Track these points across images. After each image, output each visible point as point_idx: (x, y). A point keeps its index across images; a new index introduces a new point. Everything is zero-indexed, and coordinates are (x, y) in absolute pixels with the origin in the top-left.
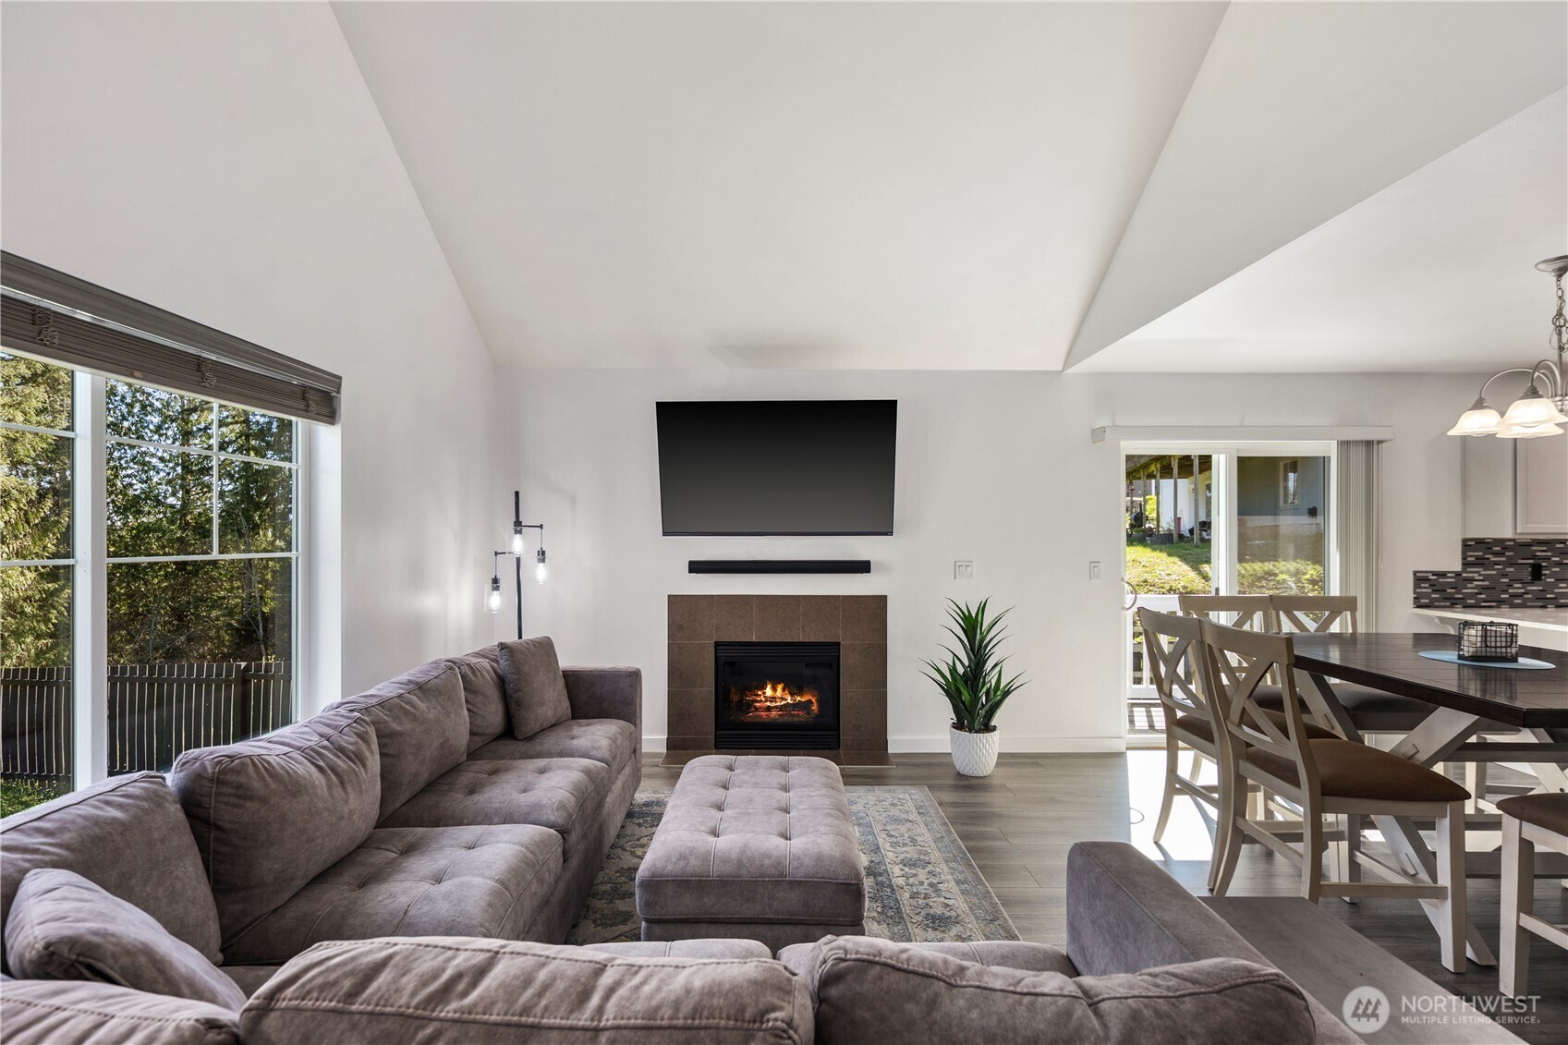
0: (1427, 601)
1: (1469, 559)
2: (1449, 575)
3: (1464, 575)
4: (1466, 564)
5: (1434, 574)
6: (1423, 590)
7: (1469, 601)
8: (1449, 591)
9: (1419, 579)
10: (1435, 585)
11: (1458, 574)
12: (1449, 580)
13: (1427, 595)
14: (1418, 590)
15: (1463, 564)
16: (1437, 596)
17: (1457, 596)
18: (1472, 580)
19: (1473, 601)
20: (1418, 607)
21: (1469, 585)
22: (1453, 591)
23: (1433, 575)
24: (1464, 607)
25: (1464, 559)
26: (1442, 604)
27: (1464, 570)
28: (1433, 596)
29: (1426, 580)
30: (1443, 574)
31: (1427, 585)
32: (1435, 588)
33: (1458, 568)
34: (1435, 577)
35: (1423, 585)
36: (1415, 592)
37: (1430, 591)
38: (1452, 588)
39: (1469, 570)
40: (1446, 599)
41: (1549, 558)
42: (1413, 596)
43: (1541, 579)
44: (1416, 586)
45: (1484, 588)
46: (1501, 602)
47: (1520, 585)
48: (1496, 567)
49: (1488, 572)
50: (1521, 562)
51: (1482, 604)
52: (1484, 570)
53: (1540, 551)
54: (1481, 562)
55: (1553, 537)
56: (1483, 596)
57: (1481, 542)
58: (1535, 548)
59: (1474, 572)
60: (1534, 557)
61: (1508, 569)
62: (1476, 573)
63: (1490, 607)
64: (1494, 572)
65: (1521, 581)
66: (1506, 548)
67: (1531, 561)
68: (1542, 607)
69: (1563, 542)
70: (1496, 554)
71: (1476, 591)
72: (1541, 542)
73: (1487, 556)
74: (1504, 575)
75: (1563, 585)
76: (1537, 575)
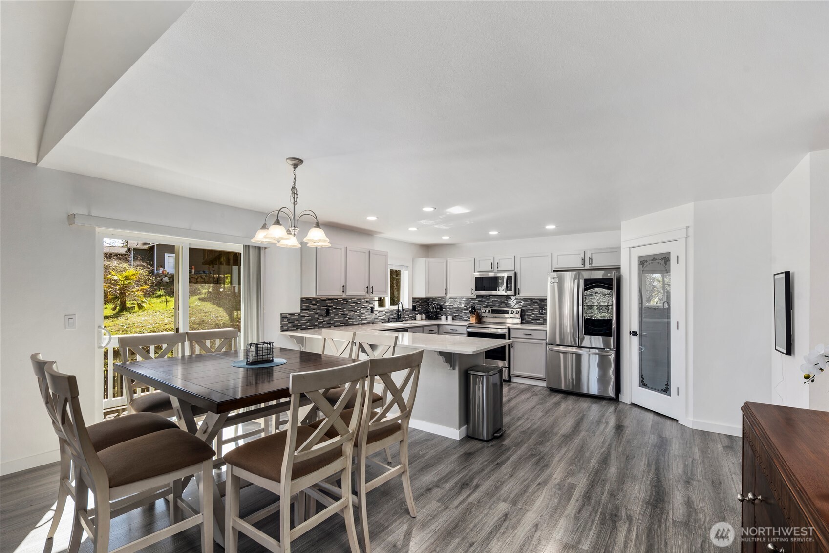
0: (286, 328)
1: (303, 307)
2: (295, 315)
3: (301, 314)
4: (302, 309)
5: (290, 314)
6: (285, 323)
7: (302, 327)
9: (283, 317)
11: (299, 314)
12: (295, 317)
13: (286, 325)
14: (283, 323)
15: (301, 309)
16: (290, 325)
17: (299, 324)
18: (304, 317)
19: (305, 326)
20: (282, 331)
21: (303, 319)
24: (301, 329)
25: (301, 307)
26: (292, 328)
27: (301, 312)
28: (288, 325)
29: (286, 317)
30: (293, 315)
31: (286, 320)
32: (290, 321)
33: (299, 311)
34: (290, 316)
35: (284, 320)
36: (281, 324)
37: (288, 323)
38: (296, 321)
39: (303, 312)
40: (294, 326)
41: (331, 306)
42: (280, 326)
43: (329, 315)
44: (282, 321)
45: (309, 320)
46: (315, 326)
47: (322, 318)
48: (314, 310)
49: (310, 313)
50: (322, 308)
51: (308, 327)
52: (309, 312)
53: (329, 303)
54: (308, 309)
55: (333, 297)
56: (308, 324)
57: (308, 299)
58: (327, 302)
59: (304, 314)
60: (327, 306)
61: (318, 311)
62: (306, 313)
63: (311, 328)
64: (313, 313)
65: (322, 316)
66: (317, 302)
67: (326, 307)
68: (329, 327)
69: (337, 299)
70: (314, 305)
71: (306, 322)
72: (329, 299)
73: (310, 306)
74: (317, 314)
75: (337, 317)
76: (328, 313)
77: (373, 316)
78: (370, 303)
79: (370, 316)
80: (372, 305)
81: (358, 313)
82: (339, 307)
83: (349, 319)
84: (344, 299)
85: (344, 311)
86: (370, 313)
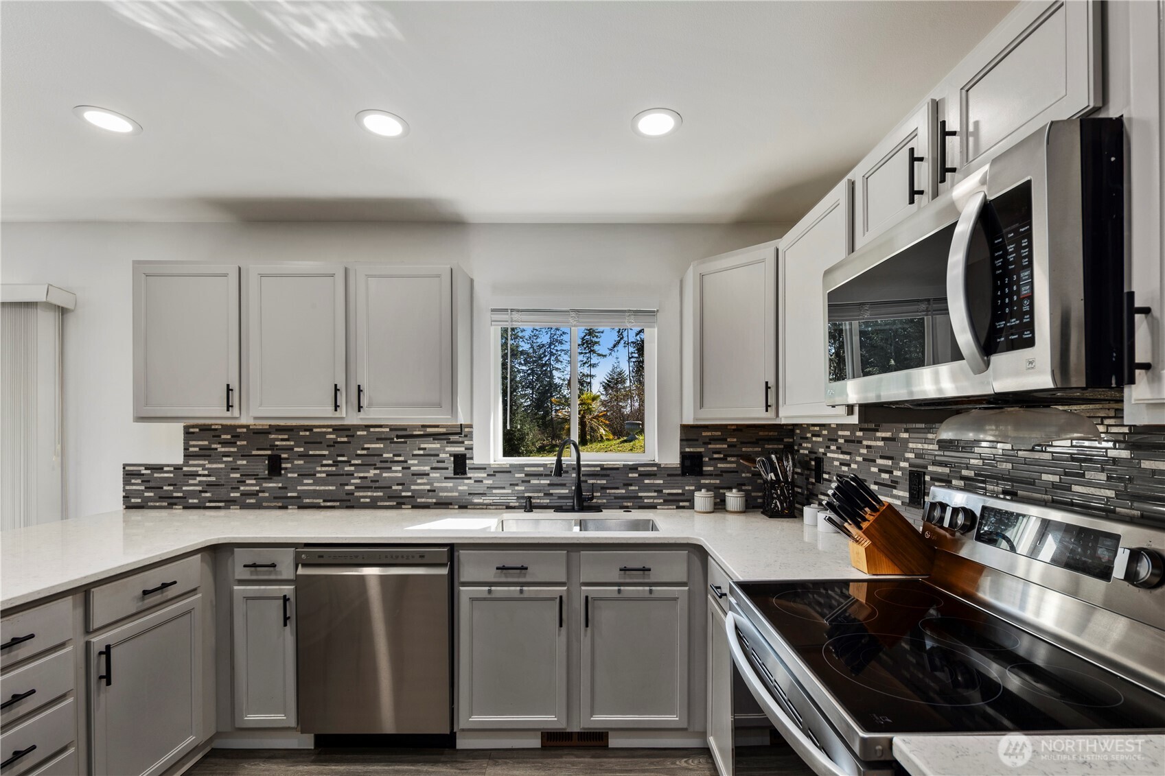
0: (139, 500)
1: (191, 449)
2: (166, 469)
3: (185, 469)
4: (188, 456)
5: (147, 467)
6: (134, 487)
7: (190, 501)
8: (165, 488)
9: (130, 474)
10: (149, 481)
11: (177, 468)
12: (166, 475)
13: (138, 494)
14: (128, 488)
15: (185, 456)
16: (152, 494)
17: (175, 494)
18: (196, 475)
19: (196, 501)
20: (129, 508)
21: (191, 482)
22: (171, 488)
23: (146, 469)
24: (184, 508)
25: (186, 449)
26: (158, 504)
27: (186, 464)
28: (146, 494)
29: (139, 475)
30: (159, 468)
31: (139, 481)
32: (148, 485)
33: (180, 460)
34: (149, 472)
35: (133, 481)
36: (124, 490)
37: (142, 488)
38: (169, 485)
39: (191, 462)
40: (161, 498)
41: (291, 449)
42: (123, 494)
43: (280, 474)
44: (127, 482)
45: (210, 485)
46: (229, 503)
47: (254, 482)
48: (225, 459)
49: (215, 466)
50: (254, 452)
51: (208, 504)
52: (209, 463)
53: (280, 441)
54: (205, 453)
55: (294, 423)
56: (208, 495)
57: (205, 429)
58: (273, 436)
59: (197, 466)
60: (272, 447)
61: (239, 462)
62: (198, 466)
63: (219, 508)
64: (223, 466)
65: (256, 476)
66: (237, 436)
67: (269, 452)
68: (280, 508)
69: (309, 429)
70: (225, 443)
71: (200, 488)
72: (280, 429)
73: (214, 446)
74: (235, 469)
75: (311, 481)
76: (275, 467)
77: (464, 486)
78: (450, 442)
79: (450, 484)
80: (460, 449)
81: (397, 472)
82: (318, 452)
83: (358, 488)
84: (338, 429)
85: (336, 463)
86: (450, 473)
